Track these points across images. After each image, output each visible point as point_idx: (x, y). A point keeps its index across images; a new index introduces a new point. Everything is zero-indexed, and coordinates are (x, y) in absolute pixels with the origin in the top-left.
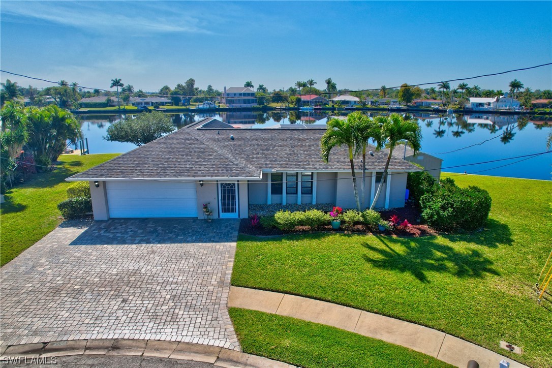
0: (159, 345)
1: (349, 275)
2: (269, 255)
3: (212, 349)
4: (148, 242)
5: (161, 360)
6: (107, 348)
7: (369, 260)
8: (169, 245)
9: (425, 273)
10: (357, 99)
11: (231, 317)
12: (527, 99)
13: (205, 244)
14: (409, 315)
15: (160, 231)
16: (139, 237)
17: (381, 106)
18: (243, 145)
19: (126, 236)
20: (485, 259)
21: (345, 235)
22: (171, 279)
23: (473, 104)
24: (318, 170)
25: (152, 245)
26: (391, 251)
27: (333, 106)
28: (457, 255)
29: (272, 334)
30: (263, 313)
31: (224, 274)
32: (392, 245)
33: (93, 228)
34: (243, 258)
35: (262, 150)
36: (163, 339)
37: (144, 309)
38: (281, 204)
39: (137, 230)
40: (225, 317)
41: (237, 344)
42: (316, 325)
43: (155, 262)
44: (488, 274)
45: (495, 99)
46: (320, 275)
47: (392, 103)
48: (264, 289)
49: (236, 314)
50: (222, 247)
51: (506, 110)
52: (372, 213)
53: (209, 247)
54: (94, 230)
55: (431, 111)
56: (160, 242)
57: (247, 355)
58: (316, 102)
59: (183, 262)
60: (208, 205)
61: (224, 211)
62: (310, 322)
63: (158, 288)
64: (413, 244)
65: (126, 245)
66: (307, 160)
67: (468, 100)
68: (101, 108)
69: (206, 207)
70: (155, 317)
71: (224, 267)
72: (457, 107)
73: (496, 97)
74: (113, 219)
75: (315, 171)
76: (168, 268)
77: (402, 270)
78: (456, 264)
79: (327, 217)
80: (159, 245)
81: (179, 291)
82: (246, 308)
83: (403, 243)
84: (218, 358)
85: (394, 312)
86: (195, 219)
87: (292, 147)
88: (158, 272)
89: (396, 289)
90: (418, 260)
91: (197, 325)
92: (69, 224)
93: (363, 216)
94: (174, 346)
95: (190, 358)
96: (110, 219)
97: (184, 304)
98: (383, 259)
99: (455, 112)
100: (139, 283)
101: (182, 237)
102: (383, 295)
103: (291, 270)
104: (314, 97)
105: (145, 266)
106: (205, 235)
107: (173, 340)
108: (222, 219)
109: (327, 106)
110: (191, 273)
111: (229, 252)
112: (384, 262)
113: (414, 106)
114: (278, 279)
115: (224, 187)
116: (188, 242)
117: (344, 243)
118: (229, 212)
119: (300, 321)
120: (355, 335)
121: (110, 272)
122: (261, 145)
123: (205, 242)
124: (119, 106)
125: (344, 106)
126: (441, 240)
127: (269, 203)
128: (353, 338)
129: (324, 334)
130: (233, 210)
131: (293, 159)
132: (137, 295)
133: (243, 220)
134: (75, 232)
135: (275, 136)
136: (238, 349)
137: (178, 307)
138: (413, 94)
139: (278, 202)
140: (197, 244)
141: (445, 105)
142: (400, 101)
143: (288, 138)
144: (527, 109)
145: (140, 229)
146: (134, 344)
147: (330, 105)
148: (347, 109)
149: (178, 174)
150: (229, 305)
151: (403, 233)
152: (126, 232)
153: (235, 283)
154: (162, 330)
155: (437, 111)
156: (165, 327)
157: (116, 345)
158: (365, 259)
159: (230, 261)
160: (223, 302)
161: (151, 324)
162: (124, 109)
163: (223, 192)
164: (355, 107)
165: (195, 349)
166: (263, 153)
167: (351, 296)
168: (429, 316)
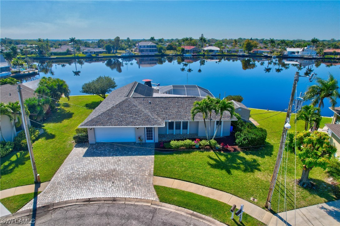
0: (130, 200)
1: (200, 171)
2: (168, 162)
3: (149, 201)
4: (117, 156)
5: (132, 205)
6: (111, 200)
7: (209, 164)
8: (125, 157)
9: (231, 170)
10: (218, 49)
11: (155, 189)
12: (321, 49)
13: (141, 156)
14: (221, 188)
15: (120, 150)
16: (112, 153)
17: (233, 54)
18: (155, 107)
19: (106, 152)
20: (257, 163)
21: (201, 151)
22: (129, 173)
23: (289, 52)
24: (190, 120)
25: (118, 157)
26: (219, 160)
27: (204, 53)
28: (247, 162)
29: (170, 195)
30: (167, 187)
31: (150, 171)
32: (220, 157)
33: (90, 148)
34: (158, 163)
35: (164, 109)
36: (131, 197)
37: (121, 186)
38: (173, 134)
39: (110, 149)
40: (153, 189)
41: (158, 199)
42: (186, 192)
43: (121, 165)
44: (256, 171)
45: (302, 50)
46: (189, 171)
47: (240, 51)
48: (167, 177)
49: (157, 188)
50: (148, 158)
51: (308, 56)
52: (213, 141)
53: (143, 158)
54: (91, 149)
55: (263, 57)
56: (121, 155)
57: (162, 203)
58: (194, 51)
59: (133, 165)
60: (141, 137)
61: (148, 139)
62: (184, 191)
63: (125, 177)
64: (229, 156)
65: (107, 157)
66: (185, 115)
67: (286, 50)
68: (64, 55)
69: (139, 138)
70: (126, 189)
71: (150, 167)
72: (279, 54)
73: (303, 48)
74: (98, 143)
75: (188, 121)
76: (127, 168)
77: (222, 169)
78: (245, 166)
79: (193, 143)
80: (121, 157)
81: (134, 178)
82: (160, 185)
83: (225, 156)
84: (151, 204)
85: (216, 187)
86: (135, 143)
87: (178, 108)
88: (124, 170)
89: (218, 177)
90: (230, 164)
91: (143, 192)
92: (79, 146)
93: (210, 142)
94: (136, 200)
95: (142, 204)
96: (96, 143)
97: (136, 184)
98: (215, 164)
99: (277, 57)
100: (117, 175)
101: (130, 153)
102: (213, 180)
103: (177, 169)
104: (192, 47)
105: (118, 167)
106: (140, 152)
107: (135, 197)
108: (147, 143)
109: (200, 53)
110: (137, 170)
111: (151, 160)
112: (215, 165)
113: (253, 54)
114: (172, 173)
115: (148, 129)
116: (134, 155)
117: (200, 155)
118: (150, 139)
119: (181, 190)
120: (200, 196)
121: (104, 170)
122: (164, 106)
123: (141, 155)
124: (75, 55)
125: (211, 54)
126: (242, 154)
127: (168, 134)
128: (199, 197)
129: (189, 195)
130: (152, 139)
131: (179, 115)
132: (118, 180)
133: (156, 143)
134: (83, 150)
135: (170, 101)
136: (158, 201)
137: (134, 185)
138: (252, 46)
139: (172, 133)
140: (138, 156)
141: (271, 53)
142: (244, 51)
143: (176, 102)
144: (320, 56)
145: (111, 148)
146: (121, 199)
147: (202, 53)
148: (212, 55)
149: (127, 124)
150: (154, 184)
151: (226, 151)
152: (105, 150)
153: (156, 174)
154: (130, 194)
155: (266, 57)
156: (131, 193)
157: (114, 200)
158: (208, 164)
159: (152, 165)
160: (151, 182)
161: (126, 192)
162: (78, 56)
163: (147, 131)
164: (217, 54)
165: (143, 201)
166: (165, 111)
167: (200, 180)
168: (228, 189)
